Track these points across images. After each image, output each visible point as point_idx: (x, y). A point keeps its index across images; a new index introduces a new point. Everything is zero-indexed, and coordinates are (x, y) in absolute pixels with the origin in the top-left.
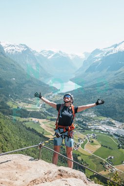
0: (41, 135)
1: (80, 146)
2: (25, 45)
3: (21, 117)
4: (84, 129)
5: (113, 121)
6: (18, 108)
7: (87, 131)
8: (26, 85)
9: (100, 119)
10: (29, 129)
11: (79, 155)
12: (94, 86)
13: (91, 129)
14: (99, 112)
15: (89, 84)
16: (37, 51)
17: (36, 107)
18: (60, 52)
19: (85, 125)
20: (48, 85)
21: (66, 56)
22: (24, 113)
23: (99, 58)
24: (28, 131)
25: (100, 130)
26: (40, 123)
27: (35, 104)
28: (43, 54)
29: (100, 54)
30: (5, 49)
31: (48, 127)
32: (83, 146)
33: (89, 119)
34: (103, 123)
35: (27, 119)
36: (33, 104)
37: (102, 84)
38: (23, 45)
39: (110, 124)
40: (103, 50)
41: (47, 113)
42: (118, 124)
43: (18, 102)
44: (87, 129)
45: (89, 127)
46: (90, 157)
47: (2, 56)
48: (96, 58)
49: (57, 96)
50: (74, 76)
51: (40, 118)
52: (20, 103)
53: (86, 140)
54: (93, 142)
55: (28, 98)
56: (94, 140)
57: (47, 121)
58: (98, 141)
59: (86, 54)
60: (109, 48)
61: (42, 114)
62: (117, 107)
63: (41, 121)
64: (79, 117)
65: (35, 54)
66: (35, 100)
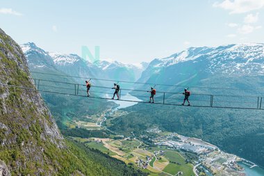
0: (107, 156)
1: (149, 164)
2: (76, 55)
3: (82, 137)
4: (150, 146)
5: (179, 136)
6: (77, 127)
7: (154, 148)
9: (166, 134)
10: (93, 150)
11: (148, 174)
13: (157, 145)
14: (164, 127)
16: (89, 62)
17: (96, 125)
19: (151, 142)
22: (84, 133)
23: (159, 68)
25: (167, 146)
26: (104, 143)
27: (95, 122)
28: (97, 65)
30: (55, 61)
31: (112, 146)
32: (151, 164)
33: (154, 135)
34: (169, 139)
35: (88, 140)
36: (92, 122)
38: (74, 55)
39: (176, 139)
41: (109, 131)
42: (183, 139)
43: (75, 121)
44: (153, 146)
45: (155, 144)
46: (160, 174)
47: (53, 69)
48: (155, 69)
49: (118, 112)
51: (103, 138)
52: (77, 121)
53: (155, 158)
54: (161, 159)
55: (85, 115)
56: (162, 157)
57: (111, 140)
58: (166, 157)
59: (144, 64)
61: (104, 133)
62: (181, 121)
63: (104, 140)
64: (144, 133)
65: (89, 65)
66: (94, 117)
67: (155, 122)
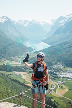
0: (22, 84)
1: (53, 91)
3: (7, 71)
4: (55, 77)
6: (4, 64)
7: (57, 79)
8: (9, 47)
9: (67, 69)
10: (13, 80)
11: (52, 98)
12: (61, 45)
13: (60, 77)
14: (65, 64)
15: (57, 44)
16: (15, 21)
17: (18, 63)
18: (33, 20)
19: (56, 75)
20: (26, 46)
21: (38, 23)
23: (63, 23)
24: (13, 82)
25: (67, 77)
26: (22, 75)
27: (17, 61)
28: (20, 23)
29: (63, 20)
31: (27, 78)
32: (55, 90)
33: (58, 70)
34: (69, 72)
35: (11, 73)
36: (15, 61)
37: (66, 43)
38: (5, 17)
40: (66, 17)
41: (26, 67)
43: (4, 60)
44: (57, 78)
45: (59, 76)
46: (61, 98)
48: (61, 23)
49: (33, 54)
50: (45, 38)
51: (21, 71)
52: (5, 60)
53: (57, 86)
54: (62, 87)
55: (11, 56)
56: (63, 86)
57: (27, 73)
58: (66, 86)
60: (70, 15)
61: (23, 68)
63: (22, 73)
64: (51, 68)
65: (15, 23)
66: (16, 58)
67: (59, 60)
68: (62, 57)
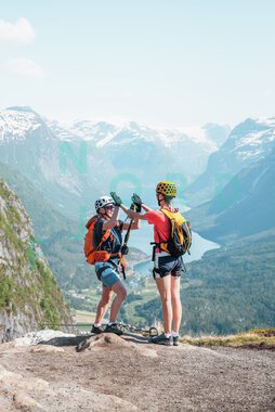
8: (57, 247)
18: (133, 125)
21: (152, 139)
68: (272, 306)
